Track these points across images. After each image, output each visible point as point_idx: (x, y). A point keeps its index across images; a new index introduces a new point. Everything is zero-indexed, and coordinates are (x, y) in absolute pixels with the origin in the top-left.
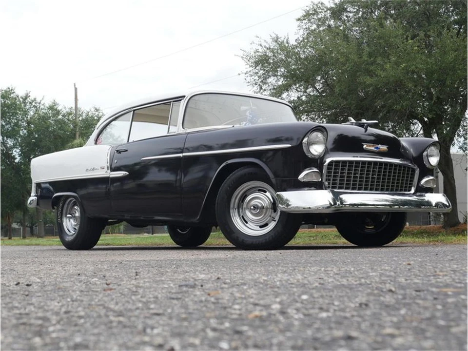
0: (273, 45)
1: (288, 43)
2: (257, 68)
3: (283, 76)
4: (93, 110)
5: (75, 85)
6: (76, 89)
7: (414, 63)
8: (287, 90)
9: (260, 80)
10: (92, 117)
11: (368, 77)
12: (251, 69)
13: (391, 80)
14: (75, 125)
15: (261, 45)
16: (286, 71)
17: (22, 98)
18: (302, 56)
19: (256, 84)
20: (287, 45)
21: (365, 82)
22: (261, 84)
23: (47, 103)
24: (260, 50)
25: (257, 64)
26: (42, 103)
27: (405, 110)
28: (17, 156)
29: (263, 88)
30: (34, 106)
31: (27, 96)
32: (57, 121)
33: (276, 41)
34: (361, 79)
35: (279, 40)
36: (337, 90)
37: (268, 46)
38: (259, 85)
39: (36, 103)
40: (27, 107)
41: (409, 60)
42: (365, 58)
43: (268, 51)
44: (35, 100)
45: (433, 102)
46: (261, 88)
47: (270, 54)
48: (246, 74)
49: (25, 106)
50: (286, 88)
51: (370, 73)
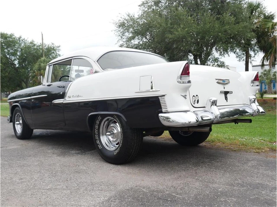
0: (127, 18)
1: (134, 17)
2: (120, 28)
3: (131, 32)
4: (51, 44)
5: (42, 33)
6: (42, 35)
7: (191, 28)
8: (133, 39)
9: (121, 34)
10: (51, 47)
11: (170, 35)
12: (117, 28)
13: (181, 36)
14: (43, 51)
15: (121, 18)
16: (133, 30)
17: (18, 38)
18: (140, 23)
19: (119, 36)
20: (133, 18)
21: (169, 37)
22: (122, 36)
23: (30, 40)
24: (121, 20)
25: (120, 26)
26: (27, 40)
27: (187, 50)
28: (16, 64)
29: (123, 38)
30: (24, 42)
31: (20, 38)
32: (34, 49)
33: (128, 16)
34: (167, 35)
35: (130, 15)
36: (156, 40)
37: (125, 18)
38: (121, 36)
39: (25, 40)
40: (21, 42)
41: (189, 27)
42: (169, 25)
43: (125, 20)
44: (24, 39)
45: (199, 47)
46: (122, 38)
47: (126, 22)
48: (115, 31)
49: (20, 42)
50: (133, 38)
51: (171, 33)
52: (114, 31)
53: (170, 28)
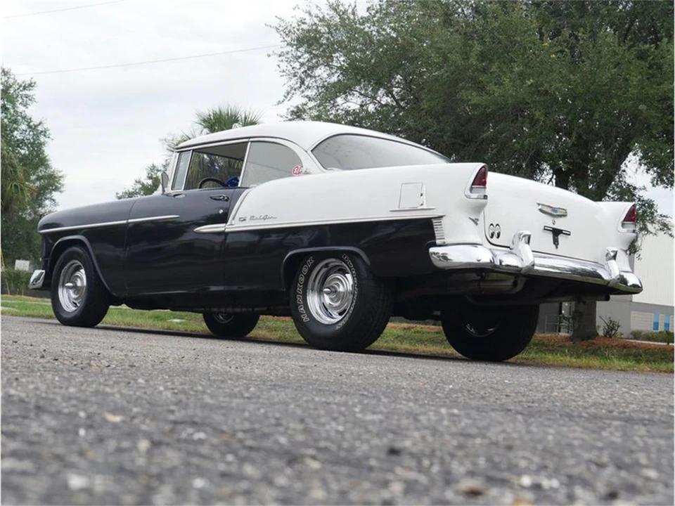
0: (327, 12)
1: (354, 14)
2: (300, 49)
3: (340, 68)
7: (548, 79)
8: (345, 93)
9: (302, 70)
11: (475, 93)
12: (289, 49)
13: (510, 102)
15: (310, 14)
16: (347, 60)
18: (374, 39)
19: (295, 75)
20: (352, 17)
21: (469, 100)
22: (303, 76)
24: (308, 21)
25: (300, 42)
27: (528, 151)
29: (306, 83)
33: (335, 10)
34: (463, 94)
35: (341, 8)
36: (425, 105)
37: (321, 16)
38: (300, 77)
41: (541, 73)
42: (473, 61)
43: (321, 24)
46: (302, 82)
47: (323, 29)
48: (280, 56)
50: (343, 89)
51: (481, 88)
52: (276, 57)
53: (477, 70)
